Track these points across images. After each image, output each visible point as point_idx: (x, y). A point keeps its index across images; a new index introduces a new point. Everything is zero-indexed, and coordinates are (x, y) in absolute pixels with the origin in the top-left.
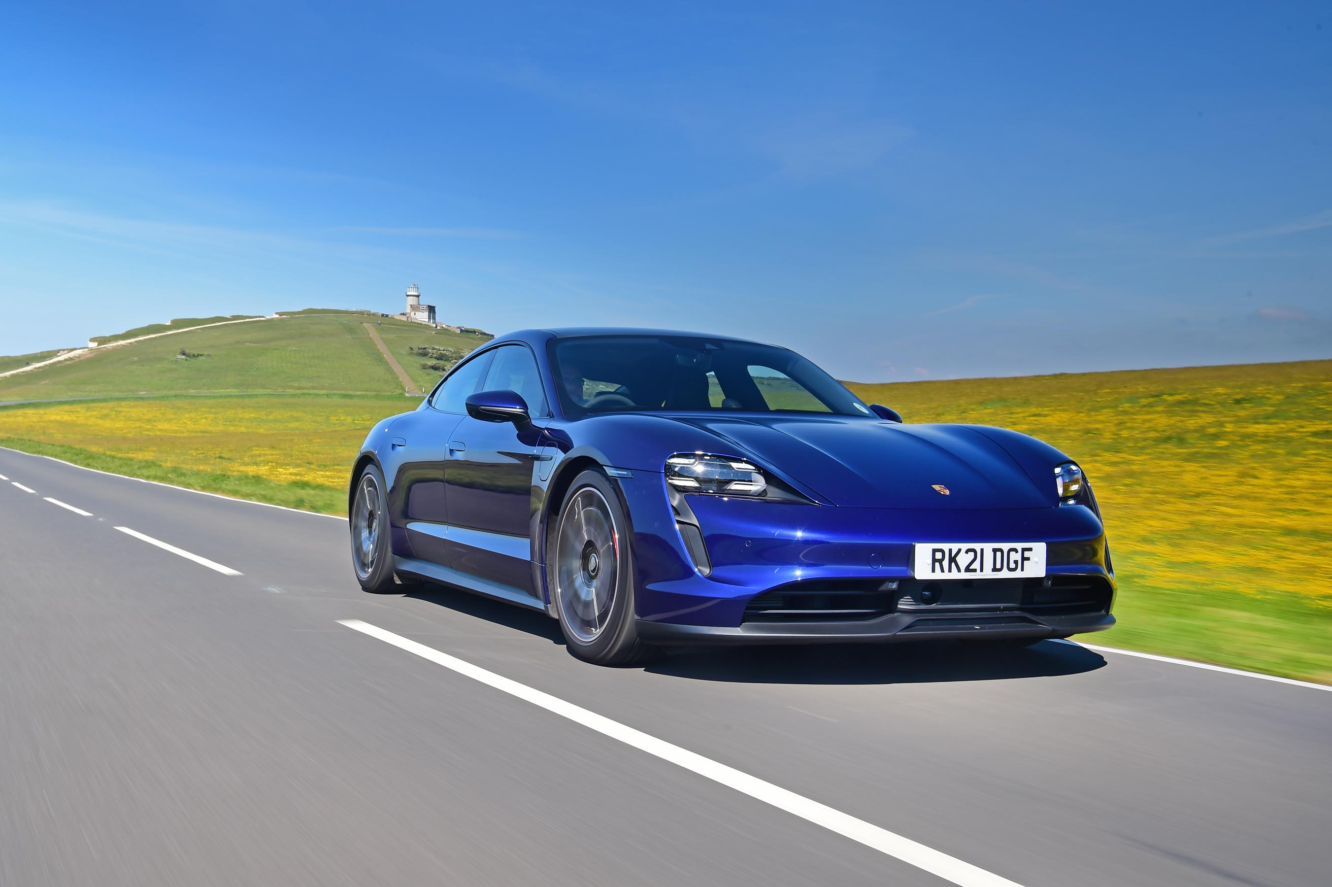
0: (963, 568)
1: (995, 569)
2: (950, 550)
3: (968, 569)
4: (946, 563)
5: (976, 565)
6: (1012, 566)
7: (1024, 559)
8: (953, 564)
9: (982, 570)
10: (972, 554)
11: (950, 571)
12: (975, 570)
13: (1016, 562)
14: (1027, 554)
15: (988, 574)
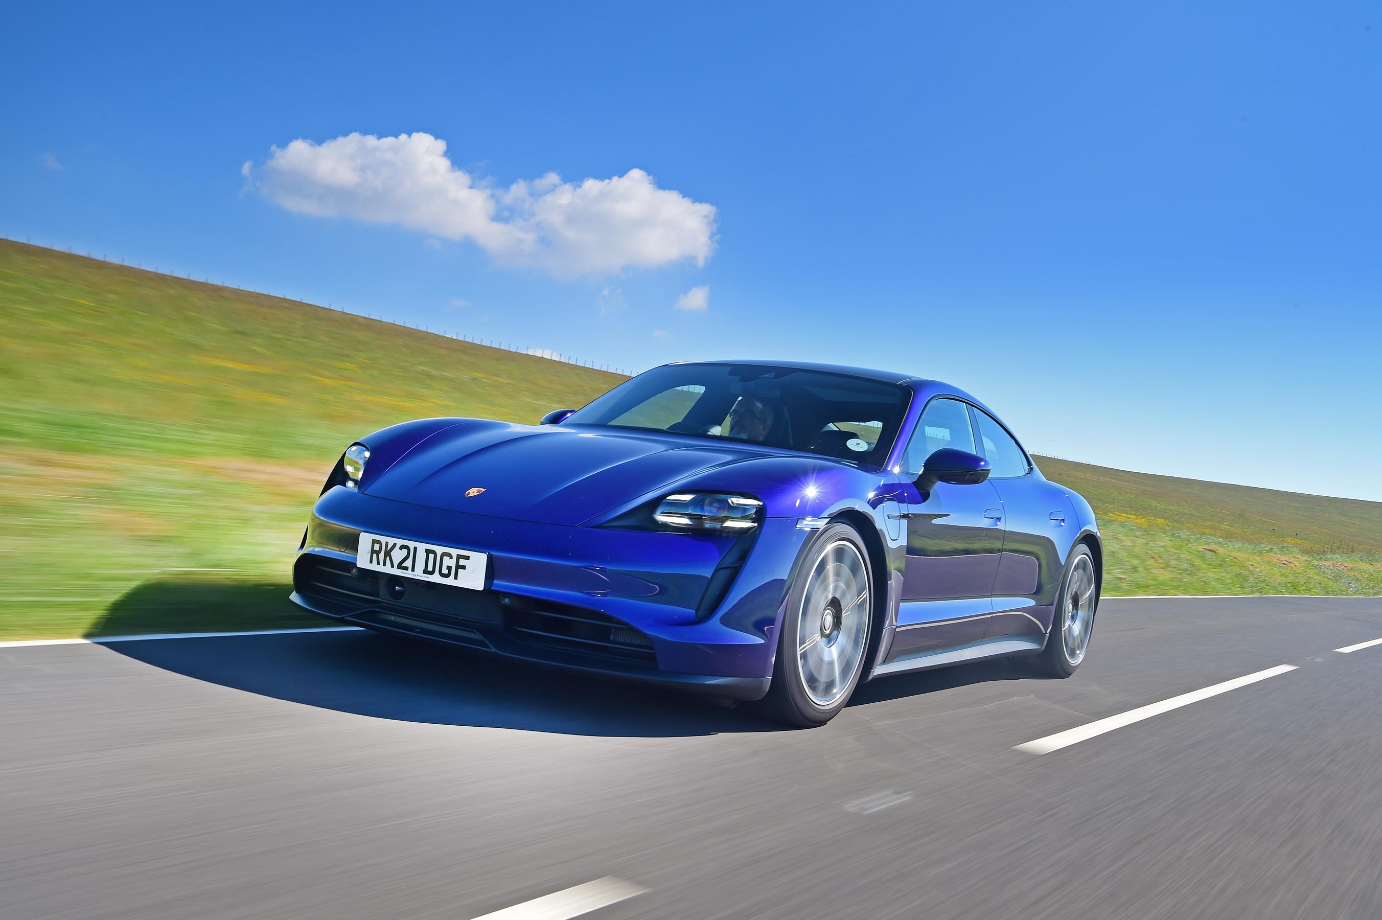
0: (396, 564)
1: (426, 571)
2: (387, 543)
3: (400, 566)
4: (382, 556)
5: (408, 563)
6: (445, 571)
7: (459, 567)
8: (388, 558)
9: (413, 570)
10: (405, 551)
11: (384, 565)
12: (406, 568)
13: (449, 568)
14: (462, 562)
15: (418, 574)
